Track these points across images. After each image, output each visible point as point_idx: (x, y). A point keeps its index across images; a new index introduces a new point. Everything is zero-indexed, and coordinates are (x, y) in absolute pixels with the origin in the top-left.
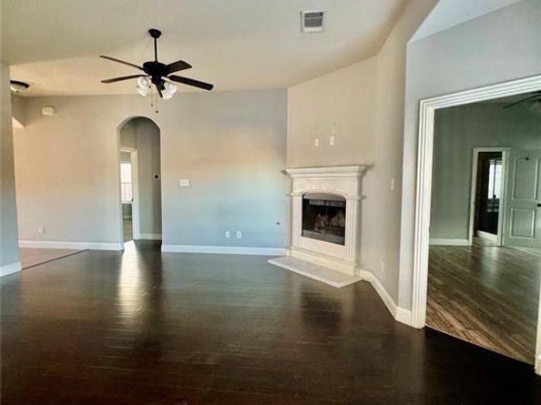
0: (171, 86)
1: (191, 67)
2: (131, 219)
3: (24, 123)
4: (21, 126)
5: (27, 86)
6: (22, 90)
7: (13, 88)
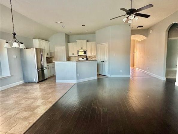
4: (146, 38)
7: (139, 28)
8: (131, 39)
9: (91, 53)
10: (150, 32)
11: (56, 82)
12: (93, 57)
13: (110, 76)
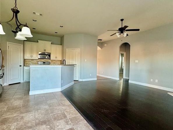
0: (125, 33)
1: (128, 26)
2: (123, 73)
3: (101, 48)
4: (100, 49)
5: (101, 40)
6: (101, 41)
7: (99, 41)
8: (98, 49)
9: (56, 57)
10: (105, 45)
11: (30, 95)
12: (56, 62)
13: (82, 81)
